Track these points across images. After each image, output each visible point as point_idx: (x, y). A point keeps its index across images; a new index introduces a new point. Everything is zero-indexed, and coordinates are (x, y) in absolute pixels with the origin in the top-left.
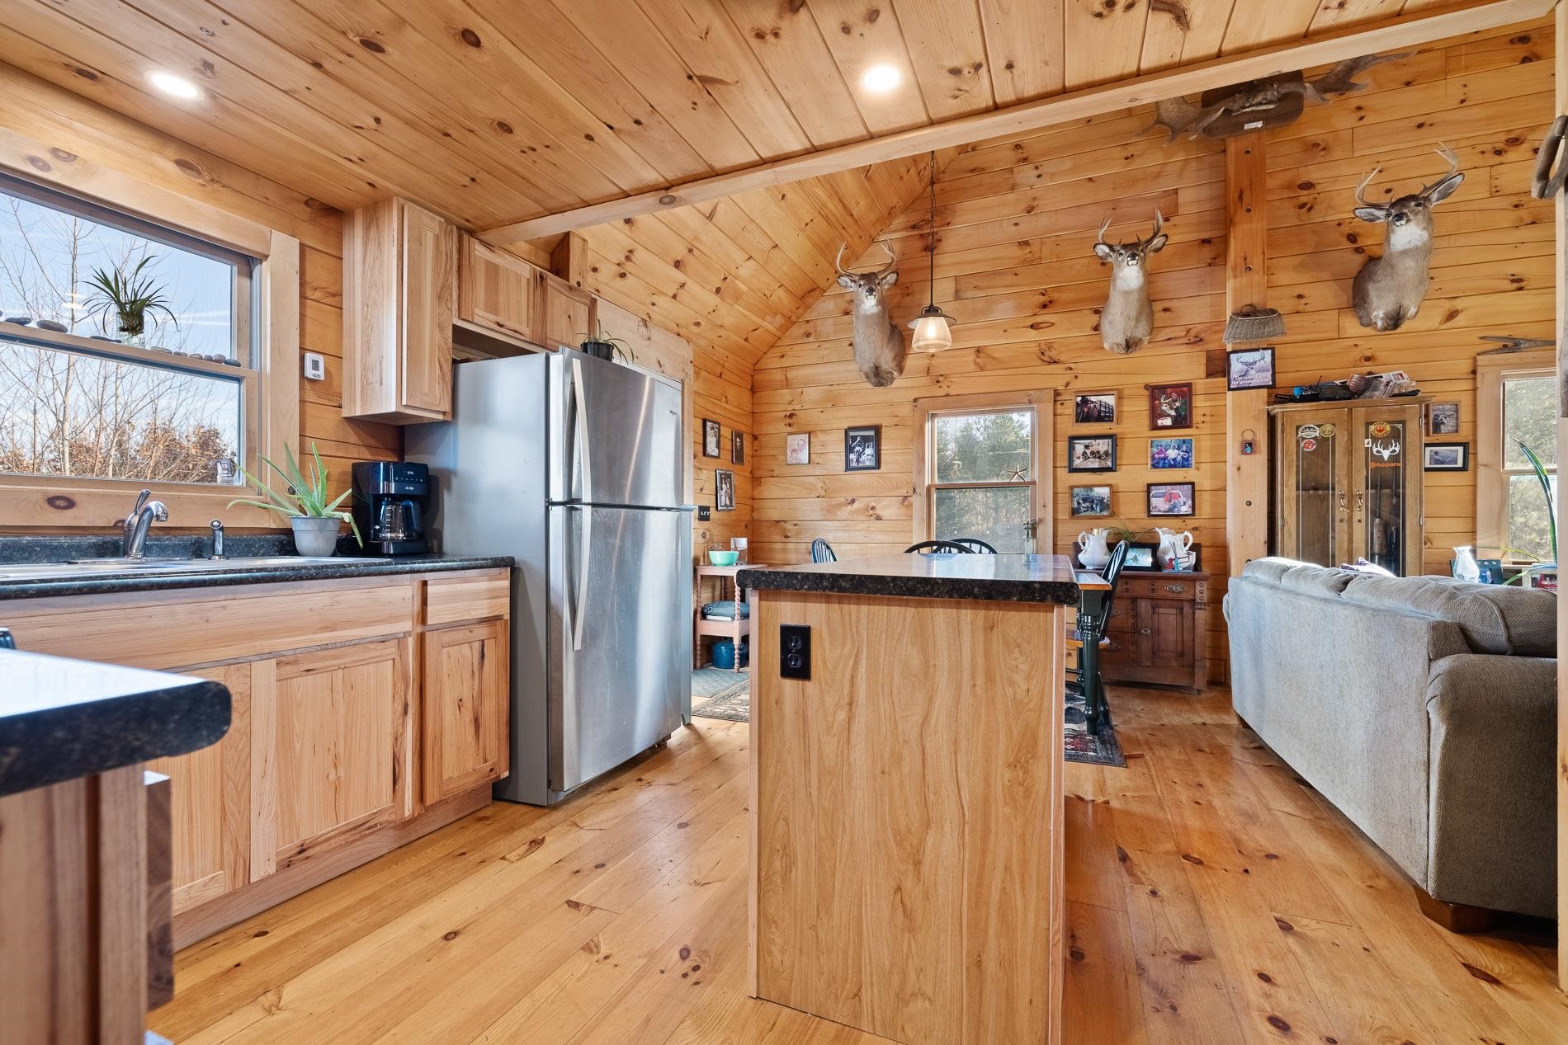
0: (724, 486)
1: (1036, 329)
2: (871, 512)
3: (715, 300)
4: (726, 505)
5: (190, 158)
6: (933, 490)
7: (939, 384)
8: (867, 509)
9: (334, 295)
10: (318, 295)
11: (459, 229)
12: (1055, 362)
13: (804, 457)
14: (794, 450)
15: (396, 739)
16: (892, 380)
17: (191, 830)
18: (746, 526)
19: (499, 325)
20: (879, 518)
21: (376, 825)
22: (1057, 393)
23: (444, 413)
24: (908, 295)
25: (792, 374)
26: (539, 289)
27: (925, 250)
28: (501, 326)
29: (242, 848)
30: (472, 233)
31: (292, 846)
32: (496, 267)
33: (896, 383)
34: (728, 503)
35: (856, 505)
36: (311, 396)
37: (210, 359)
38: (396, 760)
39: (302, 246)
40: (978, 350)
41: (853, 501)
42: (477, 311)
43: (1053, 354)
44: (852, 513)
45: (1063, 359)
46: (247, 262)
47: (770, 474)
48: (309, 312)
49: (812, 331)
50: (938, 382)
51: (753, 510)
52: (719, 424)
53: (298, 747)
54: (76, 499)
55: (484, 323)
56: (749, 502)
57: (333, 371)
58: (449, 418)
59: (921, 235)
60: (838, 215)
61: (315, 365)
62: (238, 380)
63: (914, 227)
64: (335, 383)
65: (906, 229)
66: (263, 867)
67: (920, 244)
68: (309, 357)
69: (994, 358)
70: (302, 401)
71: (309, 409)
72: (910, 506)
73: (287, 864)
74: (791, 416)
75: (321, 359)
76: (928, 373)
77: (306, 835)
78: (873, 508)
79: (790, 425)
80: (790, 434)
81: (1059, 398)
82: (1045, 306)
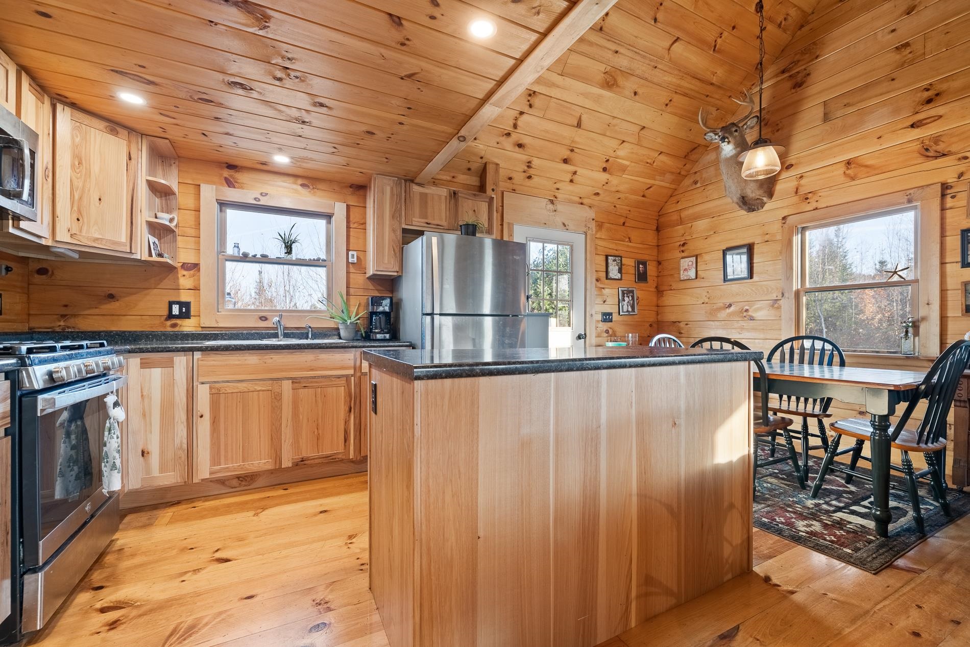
0: (626, 299)
1: (918, 127)
2: (745, 314)
3: (605, 176)
4: (628, 311)
5: (305, 182)
6: (802, 293)
7: (808, 201)
8: (741, 312)
9: (362, 224)
10: (355, 225)
11: (406, 181)
12: (944, 155)
13: (692, 274)
14: (685, 270)
15: (346, 422)
16: (763, 204)
17: (260, 441)
18: (651, 325)
19: (427, 223)
20: (752, 319)
21: (336, 459)
22: (945, 187)
23: (397, 272)
24: (778, 130)
25: (684, 214)
26: (453, 200)
27: (794, 88)
28: (429, 224)
29: (278, 453)
30: (412, 181)
31: (298, 457)
32: (426, 194)
33: (766, 207)
34: (630, 309)
35: (732, 309)
36: (352, 270)
37: (314, 260)
38: (346, 433)
39: (348, 207)
40: (849, 163)
41: (730, 306)
42: (414, 219)
43: (941, 147)
44: (730, 315)
45: (954, 148)
46: (328, 217)
47: (670, 288)
48: (352, 234)
49: (699, 179)
50: (807, 199)
51: (658, 315)
52: (621, 257)
53: (301, 417)
54: (268, 317)
55: (418, 224)
56: (655, 309)
57: (362, 258)
58: (400, 274)
59: (790, 76)
60: (697, 89)
61: (353, 256)
62: (325, 266)
63: (783, 72)
64: (363, 263)
65: (777, 76)
66: (287, 463)
67: (789, 84)
68: (350, 253)
69: (867, 166)
70: (348, 273)
71: (352, 276)
72: (779, 308)
73: (296, 465)
74: (684, 245)
75: (355, 253)
76: (796, 192)
77: (304, 455)
78: (747, 311)
79: (683, 251)
80: (683, 258)
81: (949, 191)
82: (929, 101)
